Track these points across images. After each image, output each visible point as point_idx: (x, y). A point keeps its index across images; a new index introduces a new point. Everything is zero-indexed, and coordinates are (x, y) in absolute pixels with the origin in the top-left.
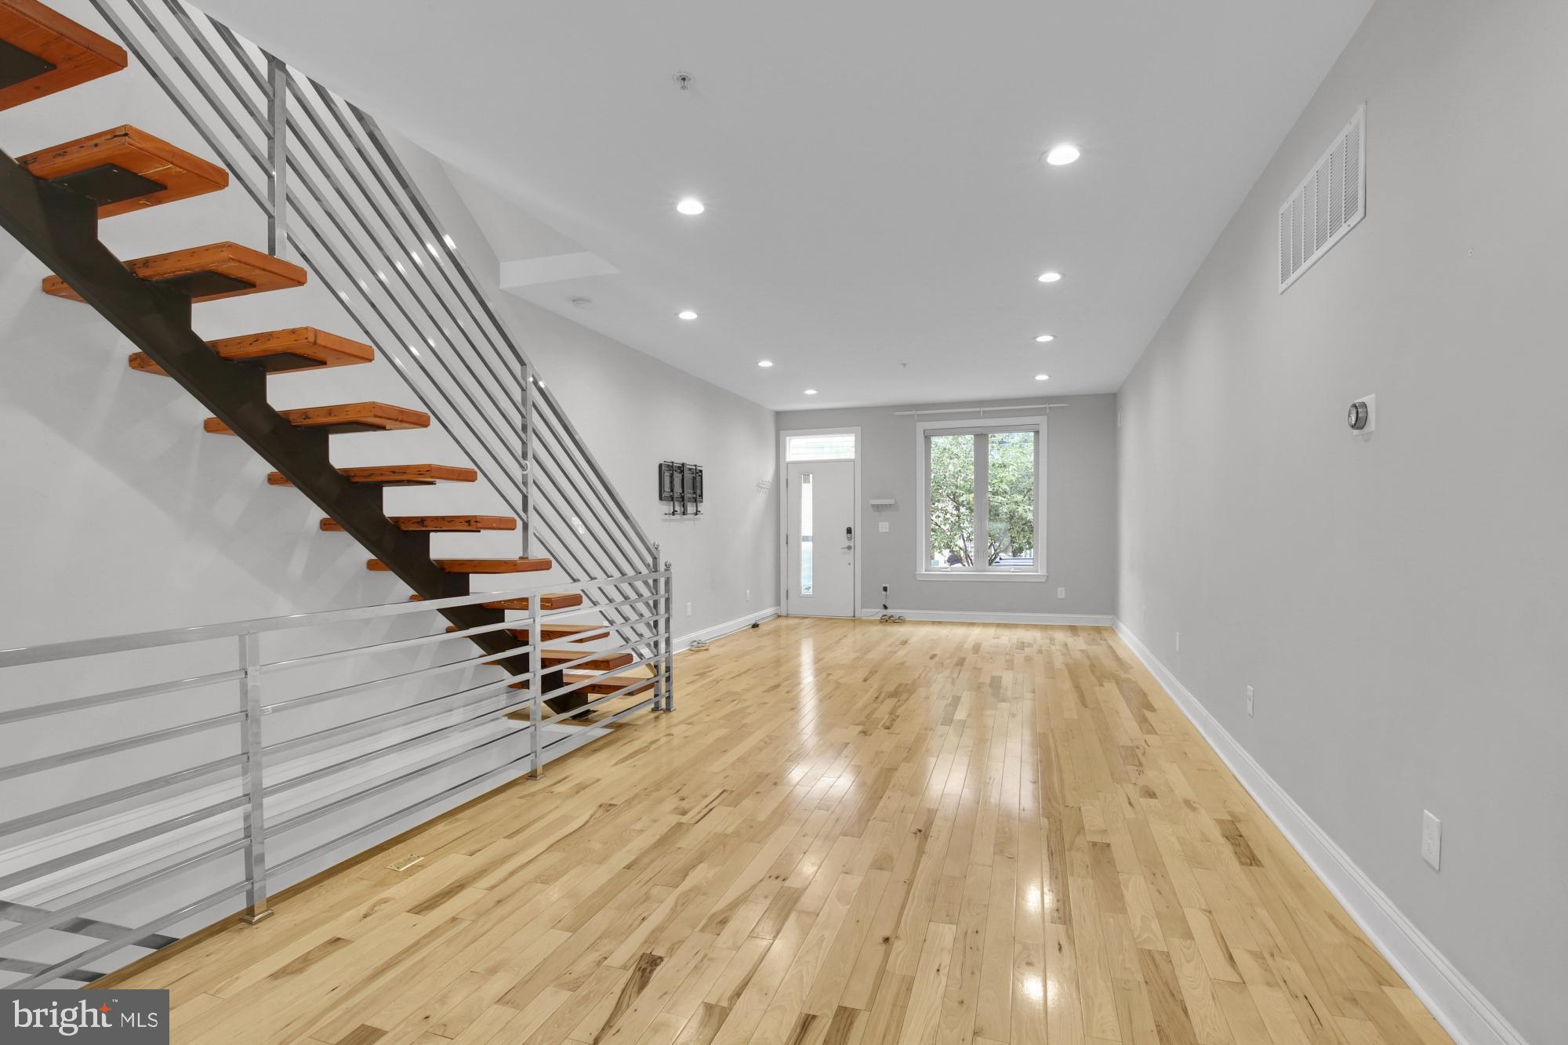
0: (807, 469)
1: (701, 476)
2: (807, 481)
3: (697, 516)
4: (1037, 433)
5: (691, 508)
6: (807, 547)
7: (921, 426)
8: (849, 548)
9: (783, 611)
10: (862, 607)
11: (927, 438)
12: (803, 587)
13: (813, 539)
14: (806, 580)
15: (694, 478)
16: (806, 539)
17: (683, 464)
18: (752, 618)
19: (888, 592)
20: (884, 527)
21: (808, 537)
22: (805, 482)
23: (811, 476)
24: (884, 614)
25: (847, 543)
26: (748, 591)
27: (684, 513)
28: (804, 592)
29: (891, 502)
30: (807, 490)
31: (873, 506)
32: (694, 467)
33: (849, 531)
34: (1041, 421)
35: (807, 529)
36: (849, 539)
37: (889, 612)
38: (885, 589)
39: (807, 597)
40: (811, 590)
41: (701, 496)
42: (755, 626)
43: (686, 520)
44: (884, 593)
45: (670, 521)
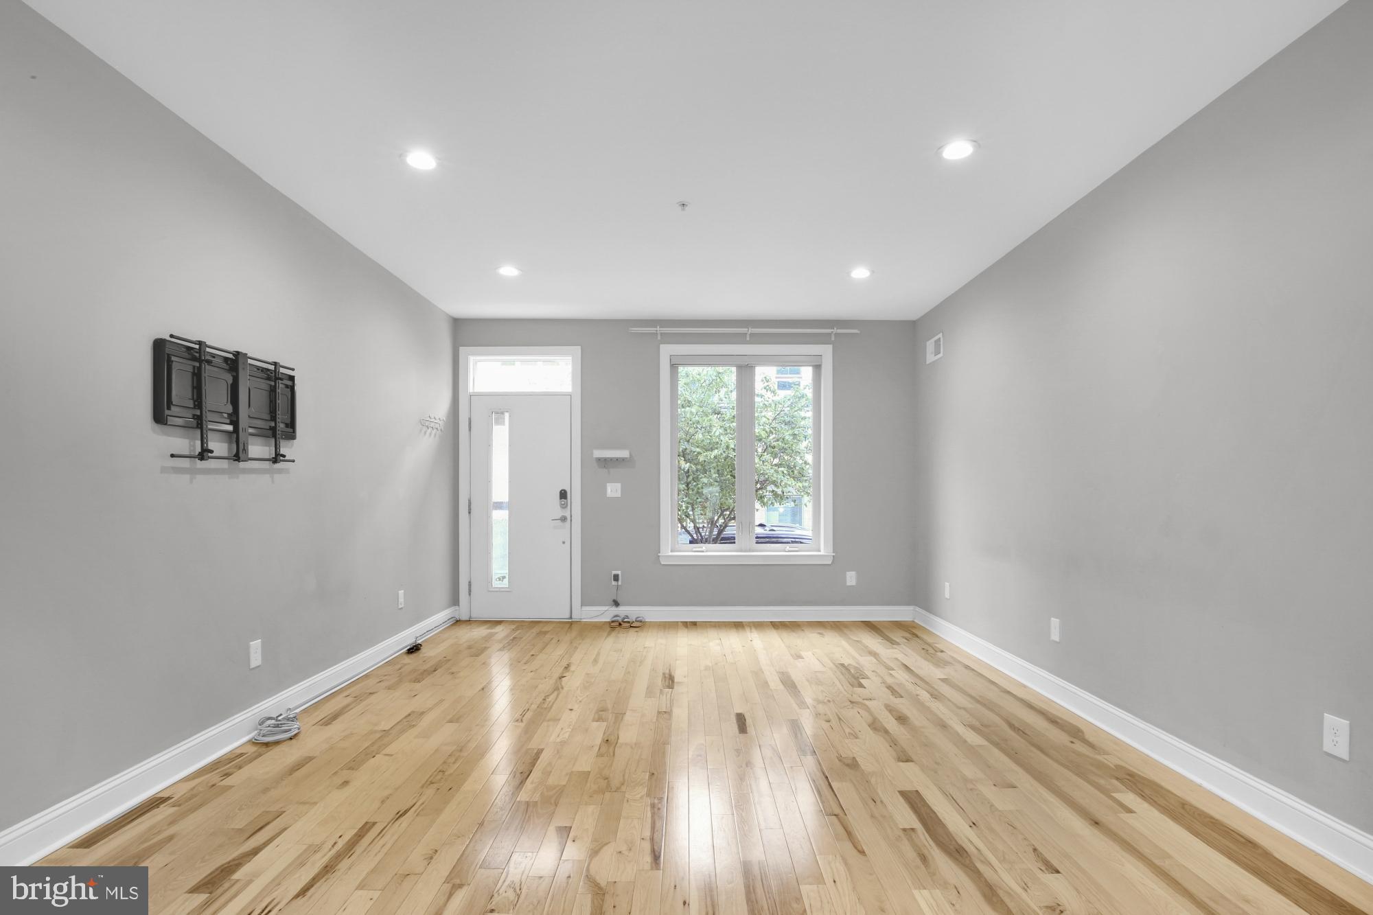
0: (500, 405)
1: (292, 389)
2: (500, 421)
3: (277, 466)
4: (817, 368)
5: (258, 449)
6: (500, 518)
7: (667, 351)
8: (564, 519)
9: (463, 613)
10: (583, 604)
11: (674, 367)
12: (495, 577)
13: (509, 506)
14: (499, 566)
15: (273, 390)
16: (499, 506)
17: (237, 354)
18: (407, 637)
19: (620, 583)
20: (613, 490)
21: (502, 503)
22: (498, 423)
23: (507, 415)
24: (616, 613)
25: (559, 513)
26: (401, 592)
27: (237, 457)
28: (496, 584)
29: (624, 454)
30: (501, 435)
31: (599, 460)
32: (272, 367)
33: (563, 495)
34: (826, 351)
35: (500, 490)
36: (564, 506)
37: (623, 611)
38: (616, 578)
39: (500, 591)
40: (506, 581)
41: (292, 424)
42: (414, 649)
43: (244, 471)
44: (614, 583)
45: (192, 472)
